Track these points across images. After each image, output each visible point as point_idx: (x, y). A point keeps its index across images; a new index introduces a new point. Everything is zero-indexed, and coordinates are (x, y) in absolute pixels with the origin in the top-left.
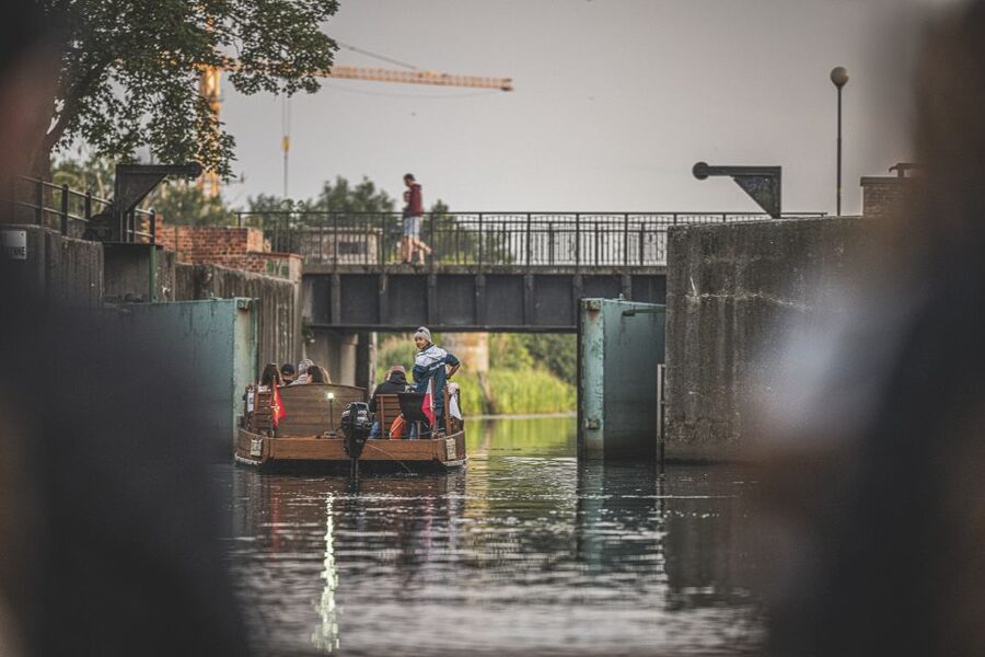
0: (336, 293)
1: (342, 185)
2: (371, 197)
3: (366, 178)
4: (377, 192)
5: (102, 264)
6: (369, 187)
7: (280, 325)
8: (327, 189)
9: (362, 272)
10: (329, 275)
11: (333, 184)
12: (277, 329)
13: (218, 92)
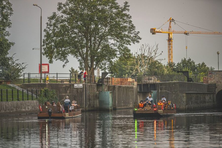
0: (142, 87)
1: (185, 59)
2: (190, 61)
3: (189, 58)
4: (192, 60)
5: (96, 86)
6: (190, 60)
7: (131, 92)
8: (182, 60)
9: (146, 84)
10: (141, 84)
11: (183, 59)
12: (130, 93)
13: (172, 38)
